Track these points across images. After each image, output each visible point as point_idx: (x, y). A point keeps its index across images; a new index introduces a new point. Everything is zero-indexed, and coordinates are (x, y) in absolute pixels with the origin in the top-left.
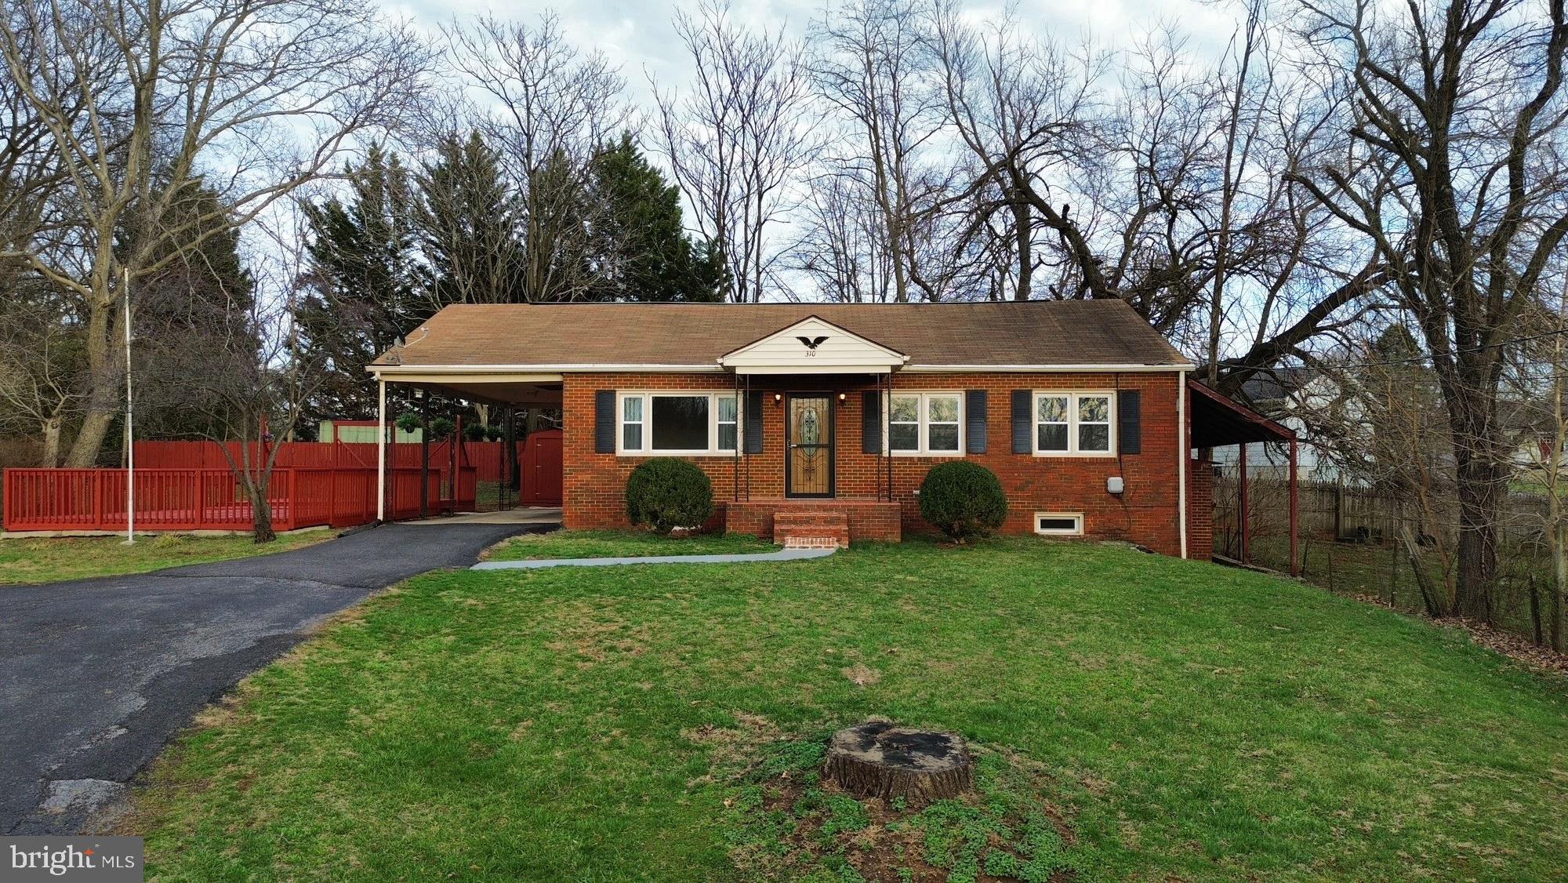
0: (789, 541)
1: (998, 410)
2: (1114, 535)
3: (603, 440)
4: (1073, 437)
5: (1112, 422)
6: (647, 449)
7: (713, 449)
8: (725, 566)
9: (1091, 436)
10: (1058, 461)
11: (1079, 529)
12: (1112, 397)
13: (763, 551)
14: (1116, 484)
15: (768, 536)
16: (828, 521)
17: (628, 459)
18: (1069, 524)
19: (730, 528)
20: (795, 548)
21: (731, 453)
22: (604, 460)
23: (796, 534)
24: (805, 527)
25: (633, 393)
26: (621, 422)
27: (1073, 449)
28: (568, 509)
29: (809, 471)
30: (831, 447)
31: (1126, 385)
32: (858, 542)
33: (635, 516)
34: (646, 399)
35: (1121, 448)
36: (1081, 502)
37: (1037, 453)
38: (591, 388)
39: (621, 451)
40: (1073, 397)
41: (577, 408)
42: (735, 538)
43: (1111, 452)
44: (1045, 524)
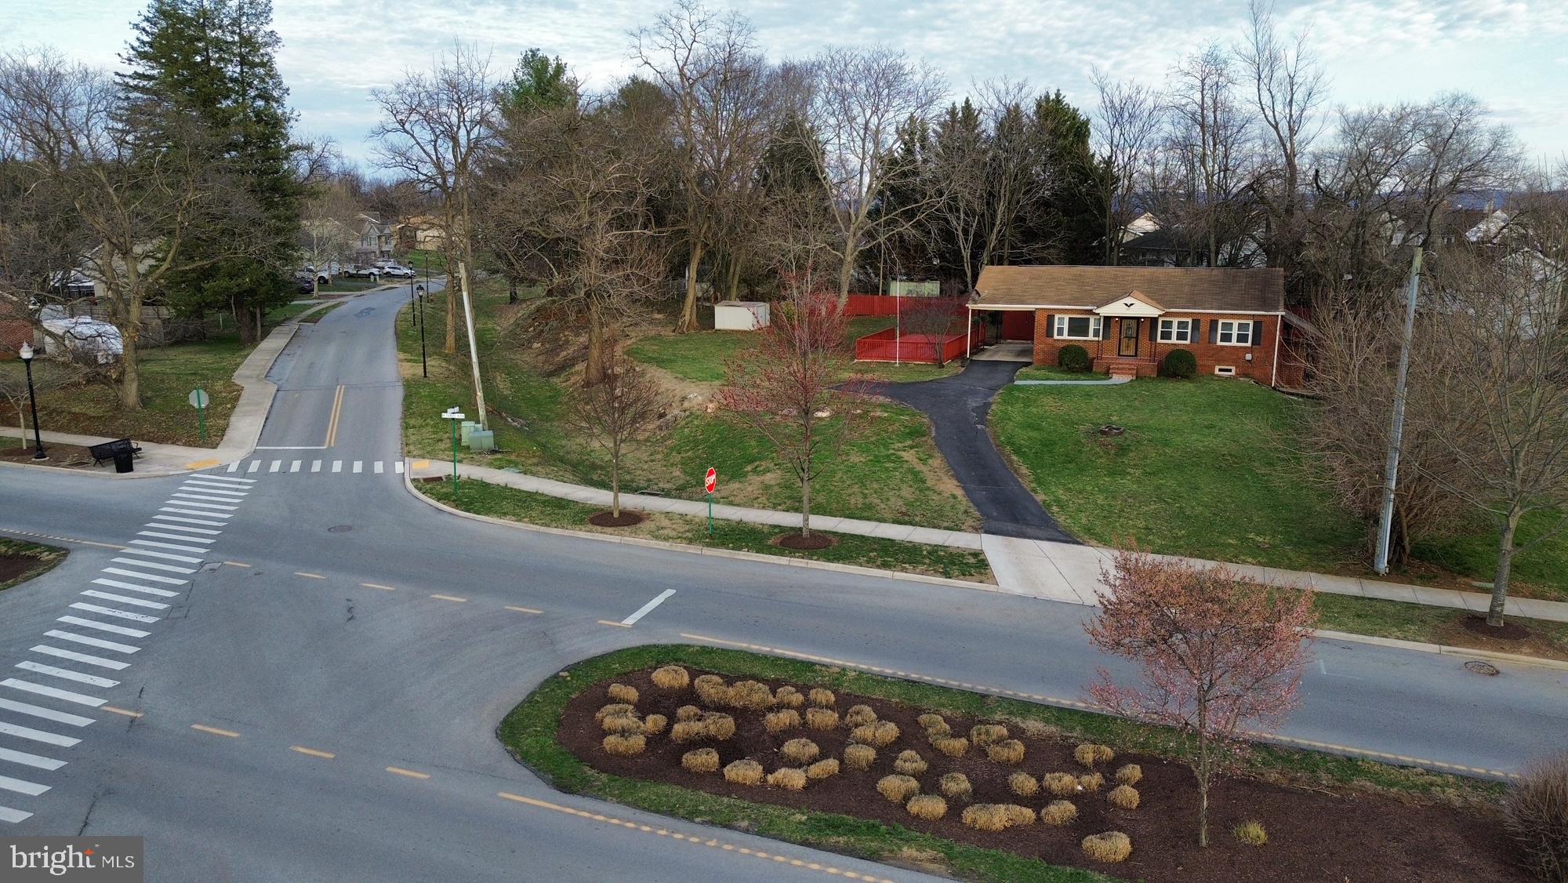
0: (1114, 376)
1: (1204, 327)
2: (1246, 375)
3: (1049, 334)
4: (1234, 338)
5: (1250, 333)
6: (1065, 336)
7: (1091, 337)
8: (1089, 386)
9: (1242, 338)
10: (1227, 347)
11: (1233, 373)
12: (1251, 323)
13: (1104, 379)
14: (1249, 357)
15: (1107, 374)
16: (1130, 369)
17: (1058, 340)
18: (1230, 370)
19: (1094, 370)
20: (1117, 379)
21: (1096, 339)
22: (1049, 340)
23: (1117, 373)
24: (1121, 371)
25: (1061, 316)
26: (1056, 326)
27: (1234, 343)
28: (1036, 357)
29: (1128, 347)
30: (1137, 338)
31: (1256, 319)
32: (1138, 377)
33: (1061, 364)
34: (1066, 318)
35: (1252, 344)
36: (1235, 363)
37: (1219, 343)
38: (1046, 314)
39: (1056, 337)
40: (1236, 323)
41: (1040, 322)
42: (1095, 373)
43: (1249, 344)
44: (1220, 370)
